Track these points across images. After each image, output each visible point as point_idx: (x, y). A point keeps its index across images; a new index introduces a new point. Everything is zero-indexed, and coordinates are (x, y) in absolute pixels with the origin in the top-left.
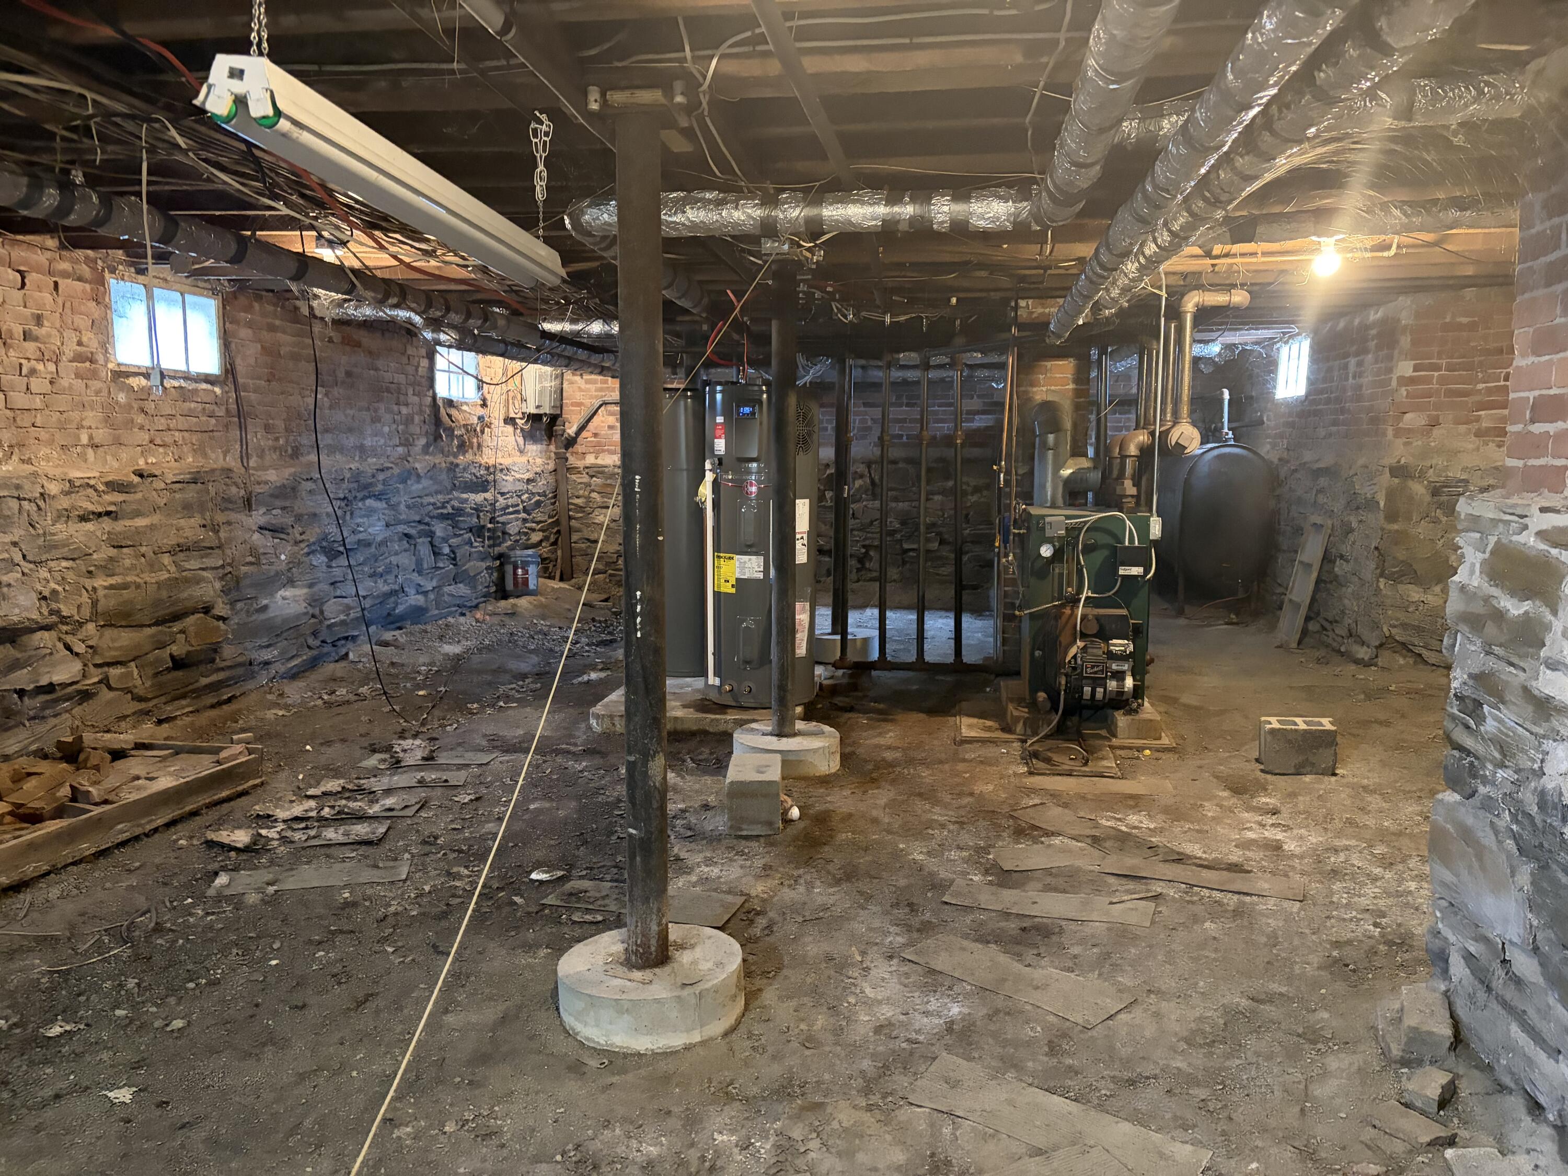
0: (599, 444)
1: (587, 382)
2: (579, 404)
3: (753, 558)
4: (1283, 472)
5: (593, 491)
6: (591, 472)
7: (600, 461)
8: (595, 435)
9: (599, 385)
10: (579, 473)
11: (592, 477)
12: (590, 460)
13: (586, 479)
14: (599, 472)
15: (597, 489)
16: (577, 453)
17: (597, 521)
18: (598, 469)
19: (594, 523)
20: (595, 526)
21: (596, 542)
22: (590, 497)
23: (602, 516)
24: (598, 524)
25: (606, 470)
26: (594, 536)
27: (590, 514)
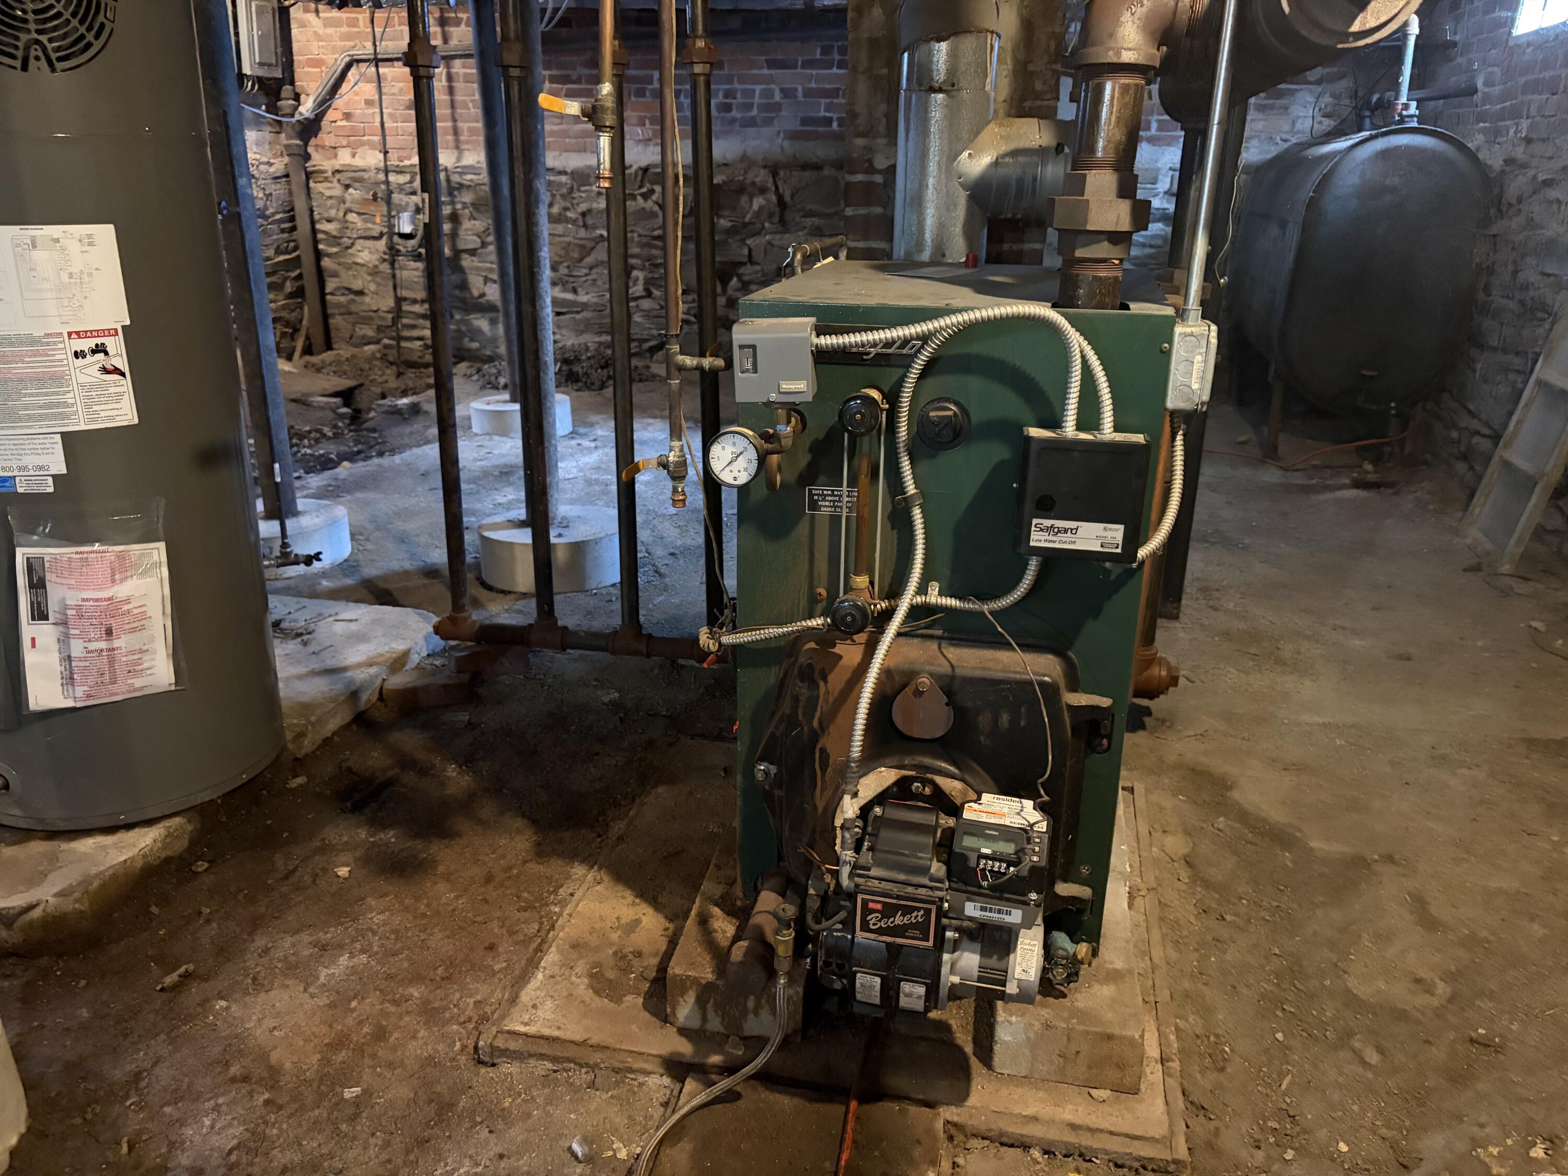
0: (353, 133)
1: (328, 23)
2: (318, 63)
4: (1516, 185)
5: (351, 211)
6: (344, 177)
7: (358, 162)
8: (348, 116)
9: (345, 29)
10: (326, 179)
11: (347, 187)
12: (344, 158)
13: (337, 191)
14: (357, 180)
15: (355, 207)
16: (323, 147)
17: (359, 261)
18: (353, 174)
19: (356, 264)
20: (358, 268)
21: (360, 293)
22: (347, 222)
23: (366, 252)
24: (363, 265)
25: (366, 176)
26: (357, 285)
27: (347, 248)
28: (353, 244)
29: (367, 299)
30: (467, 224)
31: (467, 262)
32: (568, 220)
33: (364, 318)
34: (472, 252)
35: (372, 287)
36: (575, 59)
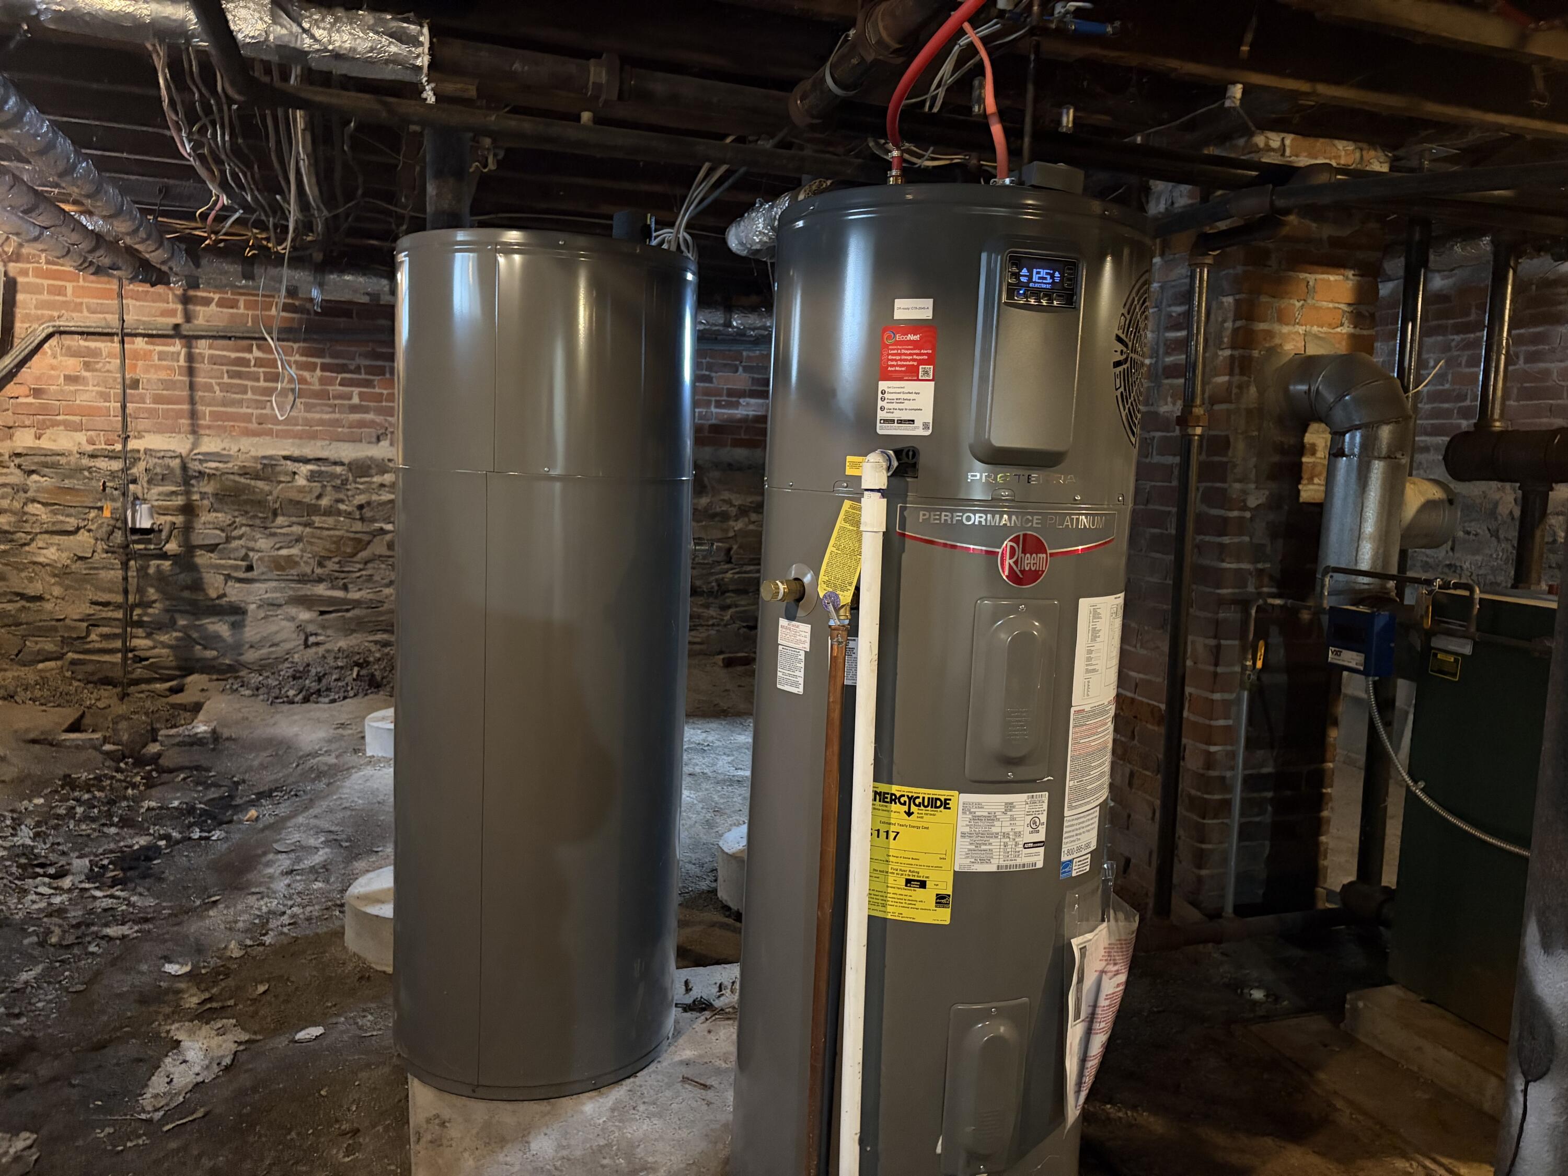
0: (42, 411)
3: (1019, 799)
5: (34, 501)
6: (27, 463)
7: (45, 444)
8: (37, 393)
9: (45, 297)
11: (31, 473)
12: (25, 439)
13: (15, 477)
14: (46, 465)
15: (43, 497)
17: (41, 559)
18: (43, 458)
19: (35, 563)
20: (37, 568)
21: (40, 598)
22: (25, 513)
23: (53, 550)
24: (43, 565)
25: (63, 460)
26: (35, 588)
27: (25, 544)
28: (32, 540)
29: (48, 606)
30: (205, 517)
31: (202, 559)
32: (339, 513)
33: (40, 628)
34: (212, 548)
35: (57, 591)
36: (353, 349)
